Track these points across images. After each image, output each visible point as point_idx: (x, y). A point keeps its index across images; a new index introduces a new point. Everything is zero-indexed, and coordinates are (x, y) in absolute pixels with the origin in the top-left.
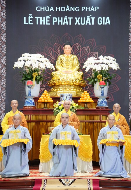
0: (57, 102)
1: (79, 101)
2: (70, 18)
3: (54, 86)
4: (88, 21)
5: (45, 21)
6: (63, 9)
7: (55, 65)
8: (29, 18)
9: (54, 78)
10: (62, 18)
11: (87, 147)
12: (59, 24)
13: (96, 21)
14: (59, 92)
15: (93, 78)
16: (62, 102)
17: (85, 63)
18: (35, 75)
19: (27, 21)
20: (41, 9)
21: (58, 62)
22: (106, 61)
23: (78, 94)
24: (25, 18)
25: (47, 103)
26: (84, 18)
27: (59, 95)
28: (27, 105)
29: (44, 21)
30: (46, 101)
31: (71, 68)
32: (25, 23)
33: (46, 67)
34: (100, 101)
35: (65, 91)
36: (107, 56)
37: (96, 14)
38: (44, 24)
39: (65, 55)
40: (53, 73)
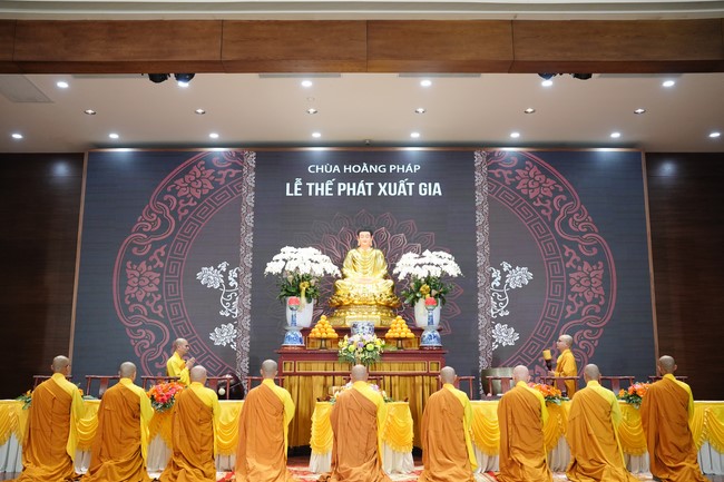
0: (346, 337)
1: (387, 335)
2: (370, 185)
3: (340, 306)
4: (402, 189)
5: (324, 189)
6: (357, 169)
7: (341, 267)
8: (296, 185)
9: (340, 292)
10: (354, 184)
11: (402, 425)
12: (349, 194)
13: (415, 189)
14: (349, 318)
15: (412, 292)
16: (356, 338)
17: (397, 264)
18: (304, 286)
19: (292, 191)
20: (317, 169)
21: (348, 262)
22: (436, 261)
23: (384, 322)
24: (288, 185)
25: (325, 339)
26: (395, 184)
27: (348, 324)
28: (288, 343)
29: (322, 189)
30: (324, 335)
31: (370, 272)
32: (288, 194)
33: (325, 272)
34: (426, 334)
35: (360, 316)
36: (438, 250)
37: (416, 178)
38: (322, 194)
39: (360, 249)
40: (338, 282)
